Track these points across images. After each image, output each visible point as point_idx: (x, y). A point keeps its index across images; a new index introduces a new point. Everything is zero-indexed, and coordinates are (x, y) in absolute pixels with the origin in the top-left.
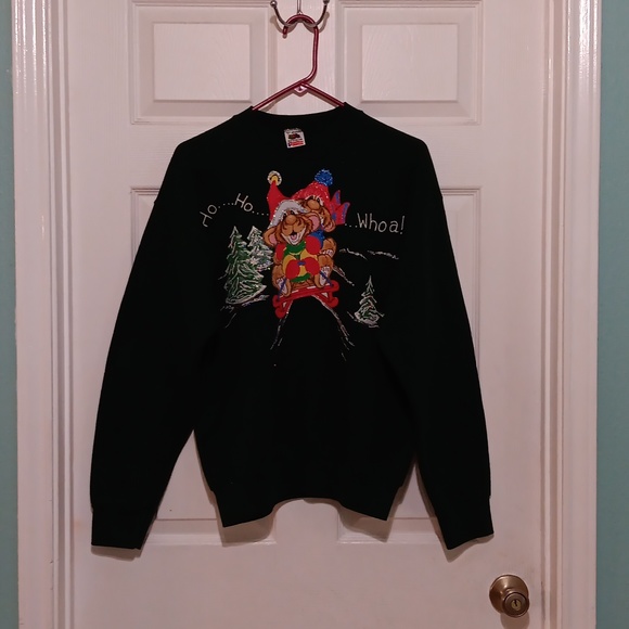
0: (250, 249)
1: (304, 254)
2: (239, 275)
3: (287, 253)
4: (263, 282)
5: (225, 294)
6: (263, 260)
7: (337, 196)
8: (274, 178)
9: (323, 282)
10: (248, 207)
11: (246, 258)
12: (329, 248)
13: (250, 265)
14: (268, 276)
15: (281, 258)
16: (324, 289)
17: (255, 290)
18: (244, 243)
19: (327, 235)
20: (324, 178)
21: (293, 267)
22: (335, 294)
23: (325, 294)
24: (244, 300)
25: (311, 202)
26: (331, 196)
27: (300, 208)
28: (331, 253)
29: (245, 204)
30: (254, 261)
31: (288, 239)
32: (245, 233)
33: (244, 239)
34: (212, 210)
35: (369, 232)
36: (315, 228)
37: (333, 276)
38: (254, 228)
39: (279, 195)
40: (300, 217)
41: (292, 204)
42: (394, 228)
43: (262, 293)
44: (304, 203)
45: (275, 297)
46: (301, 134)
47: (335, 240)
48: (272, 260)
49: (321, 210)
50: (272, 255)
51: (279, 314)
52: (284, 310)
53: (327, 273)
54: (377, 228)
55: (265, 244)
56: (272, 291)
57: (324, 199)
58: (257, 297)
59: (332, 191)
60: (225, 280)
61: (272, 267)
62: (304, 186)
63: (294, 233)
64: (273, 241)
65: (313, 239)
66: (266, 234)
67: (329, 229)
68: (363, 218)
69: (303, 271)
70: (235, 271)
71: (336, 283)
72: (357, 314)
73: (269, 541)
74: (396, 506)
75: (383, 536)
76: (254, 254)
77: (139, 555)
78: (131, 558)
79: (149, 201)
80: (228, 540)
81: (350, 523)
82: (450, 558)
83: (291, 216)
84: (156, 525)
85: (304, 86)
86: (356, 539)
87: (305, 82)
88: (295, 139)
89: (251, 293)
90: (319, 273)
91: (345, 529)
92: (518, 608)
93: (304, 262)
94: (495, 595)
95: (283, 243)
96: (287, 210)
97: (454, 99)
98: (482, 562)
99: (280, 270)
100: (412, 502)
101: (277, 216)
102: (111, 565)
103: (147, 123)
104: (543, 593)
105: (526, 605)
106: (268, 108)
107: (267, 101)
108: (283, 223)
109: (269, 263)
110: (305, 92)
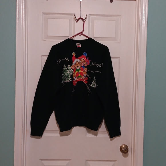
0: (68, 70)
1: (80, 71)
2: (65, 75)
3: (76, 71)
4: (71, 77)
5: (62, 80)
6: (71, 72)
7: (88, 58)
8: (74, 54)
9: (84, 77)
10: (68, 60)
11: (67, 71)
12: (86, 70)
13: (68, 73)
14: (72, 76)
15: (75, 72)
16: (84, 79)
17: (69, 79)
18: (67, 68)
19: (85, 67)
20: (85, 54)
21: (77, 74)
22: (87, 80)
23: (85, 80)
24: (66, 81)
25: (82, 60)
26: (86, 58)
27: (79, 61)
28: (86, 71)
29: (67, 60)
30: (69, 73)
31: (77, 68)
32: (67, 66)
33: (67, 67)
34: (60, 61)
35: (95, 67)
36: (83, 65)
37: (86, 76)
38: (69, 65)
39: (75, 58)
40: (79, 63)
41: (78, 60)
42: (100, 66)
43: (71, 80)
44: (80, 60)
45: (73, 81)
46: (80, 44)
47: (87, 68)
48: (73, 72)
49: (84, 61)
50: (73, 71)
51: (74, 84)
52: (75, 84)
53: (85, 76)
54: (97, 66)
55: (71, 69)
56: (73, 79)
57: (85, 59)
58: (69, 80)
59: (87, 57)
60: (62, 76)
61: (73, 74)
62: (80, 56)
63: (78, 66)
64: (73, 68)
65: (82, 68)
66: (72, 66)
67: (86, 66)
68: (93, 63)
69: (80, 75)
70: (65, 74)
71: (87, 78)
72: (92, 85)
73: (70, 136)
74: (99, 128)
75: (96, 135)
76: (69, 71)
77: (41, 138)
78: (39, 139)
79: (46, 58)
80: (61, 135)
81: (89, 132)
82: (111, 140)
83: (77, 63)
84: (45, 131)
85: (81, 34)
86: (90, 136)
87: (81, 33)
88: (79, 45)
89: (68, 80)
90: (83, 75)
91: (88, 133)
92: (126, 152)
93: (80, 73)
94: (121, 149)
95: (75, 68)
96: (77, 61)
97: (114, 37)
98: (118, 141)
99: (75, 75)
100: (103, 127)
101: (74, 63)
102: (35, 140)
103: (46, 41)
104: (132, 149)
105: (128, 151)
106: (73, 38)
107: (73, 37)
108: (76, 64)
109: (72, 73)
110: (81, 35)
